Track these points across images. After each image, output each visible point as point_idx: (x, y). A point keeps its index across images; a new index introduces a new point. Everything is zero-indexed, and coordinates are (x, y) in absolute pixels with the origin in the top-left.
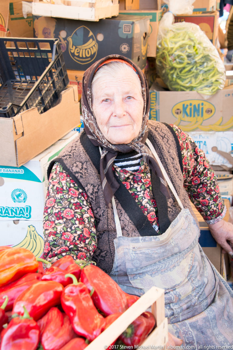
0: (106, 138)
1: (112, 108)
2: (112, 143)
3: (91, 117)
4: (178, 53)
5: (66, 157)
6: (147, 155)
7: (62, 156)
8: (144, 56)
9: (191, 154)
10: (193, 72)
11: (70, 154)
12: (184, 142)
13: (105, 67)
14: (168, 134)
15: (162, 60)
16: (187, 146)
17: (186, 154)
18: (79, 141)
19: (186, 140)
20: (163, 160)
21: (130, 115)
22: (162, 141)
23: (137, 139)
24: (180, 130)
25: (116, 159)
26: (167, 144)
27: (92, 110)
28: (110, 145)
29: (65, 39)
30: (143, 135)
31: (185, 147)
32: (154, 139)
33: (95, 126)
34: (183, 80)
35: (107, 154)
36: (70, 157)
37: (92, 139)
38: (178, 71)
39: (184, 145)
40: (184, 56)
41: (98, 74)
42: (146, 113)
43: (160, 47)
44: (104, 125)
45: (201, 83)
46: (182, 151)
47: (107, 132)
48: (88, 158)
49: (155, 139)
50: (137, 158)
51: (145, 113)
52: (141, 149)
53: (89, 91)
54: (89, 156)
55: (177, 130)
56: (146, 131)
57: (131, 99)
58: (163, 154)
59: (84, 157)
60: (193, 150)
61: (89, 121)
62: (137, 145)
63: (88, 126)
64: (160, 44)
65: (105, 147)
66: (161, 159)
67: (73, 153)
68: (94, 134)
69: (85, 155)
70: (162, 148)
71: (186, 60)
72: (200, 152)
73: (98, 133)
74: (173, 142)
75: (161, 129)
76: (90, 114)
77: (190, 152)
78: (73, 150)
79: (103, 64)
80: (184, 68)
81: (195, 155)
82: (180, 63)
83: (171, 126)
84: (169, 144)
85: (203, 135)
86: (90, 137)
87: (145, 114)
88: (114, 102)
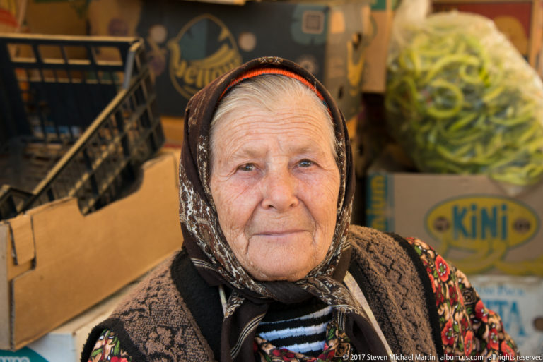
0: (243, 264)
1: (262, 187)
2: (256, 277)
3: (204, 208)
4: (439, 83)
5: (131, 315)
6: (351, 309)
7: (122, 314)
8: (353, 88)
9: (464, 316)
10: (479, 130)
11: (143, 306)
12: (444, 283)
13: (249, 86)
14: (402, 261)
15: (400, 100)
16: (454, 296)
17: (452, 316)
18: (168, 275)
19: (450, 278)
20: (387, 327)
21: (306, 206)
22: (384, 277)
23: (321, 271)
24: (434, 252)
25: (262, 320)
26: (399, 286)
27: (208, 191)
28: (253, 282)
29: (162, 45)
30: (338, 261)
31: (448, 296)
32: (363, 273)
33: (214, 231)
34: (453, 148)
35: (241, 305)
36: (141, 316)
37: (202, 268)
38: (440, 126)
39: (445, 292)
40: (455, 90)
41: (228, 102)
42: (346, 204)
43: (394, 68)
44: (239, 230)
45: (498, 155)
46: (439, 307)
47: (245, 247)
48: (190, 316)
49: (366, 272)
50: (319, 318)
51: (341, 204)
52: (334, 294)
53: (204, 144)
54: (192, 313)
55: (426, 253)
56: (344, 249)
57: (309, 168)
58: (387, 312)
59: (179, 313)
60: (469, 309)
61: (199, 220)
62: (322, 284)
63: (196, 232)
64: (396, 62)
65: (236, 288)
66: (383, 324)
67: (150, 305)
68: (210, 252)
69: (182, 309)
70: (384, 296)
71: (461, 100)
72: (488, 316)
73: (221, 249)
74: (414, 283)
75: (383, 248)
76: (201, 203)
77: (462, 311)
78: (152, 297)
79: (241, 79)
80: (455, 119)
81: (475, 321)
82: (446, 107)
83: (411, 243)
84: (403, 286)
85: (509, 286)
86: (198, 263)
87: (344, 206)
88: (267, 171)
